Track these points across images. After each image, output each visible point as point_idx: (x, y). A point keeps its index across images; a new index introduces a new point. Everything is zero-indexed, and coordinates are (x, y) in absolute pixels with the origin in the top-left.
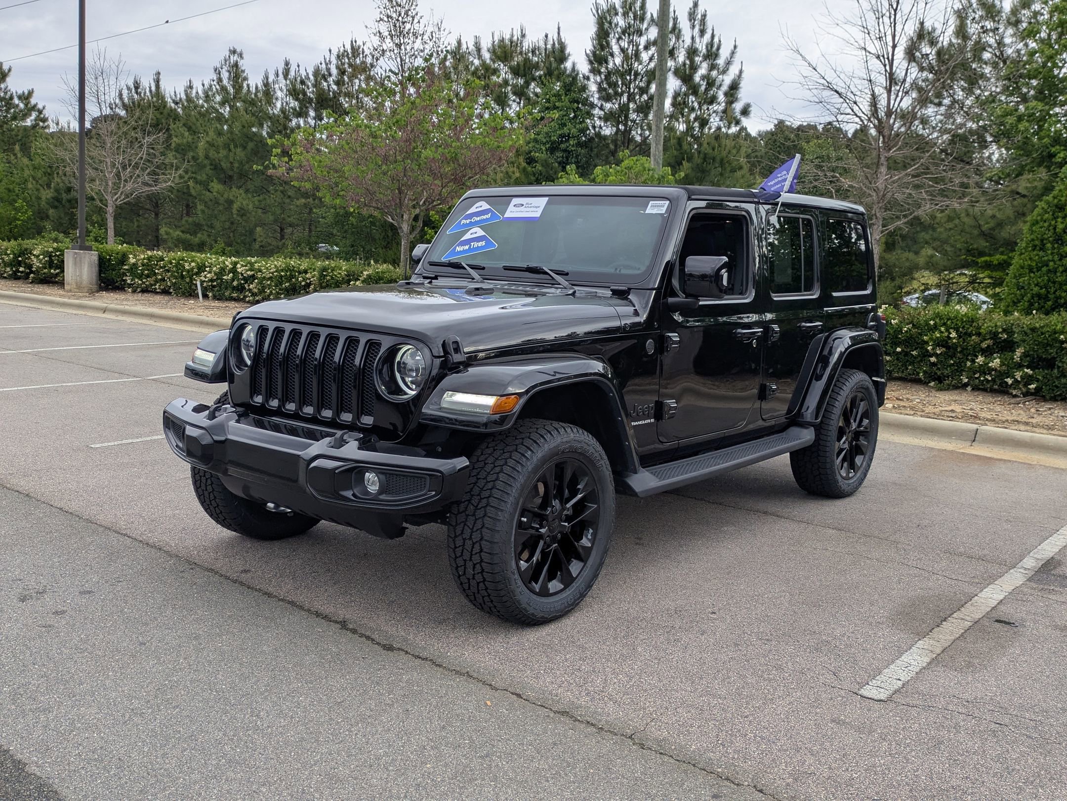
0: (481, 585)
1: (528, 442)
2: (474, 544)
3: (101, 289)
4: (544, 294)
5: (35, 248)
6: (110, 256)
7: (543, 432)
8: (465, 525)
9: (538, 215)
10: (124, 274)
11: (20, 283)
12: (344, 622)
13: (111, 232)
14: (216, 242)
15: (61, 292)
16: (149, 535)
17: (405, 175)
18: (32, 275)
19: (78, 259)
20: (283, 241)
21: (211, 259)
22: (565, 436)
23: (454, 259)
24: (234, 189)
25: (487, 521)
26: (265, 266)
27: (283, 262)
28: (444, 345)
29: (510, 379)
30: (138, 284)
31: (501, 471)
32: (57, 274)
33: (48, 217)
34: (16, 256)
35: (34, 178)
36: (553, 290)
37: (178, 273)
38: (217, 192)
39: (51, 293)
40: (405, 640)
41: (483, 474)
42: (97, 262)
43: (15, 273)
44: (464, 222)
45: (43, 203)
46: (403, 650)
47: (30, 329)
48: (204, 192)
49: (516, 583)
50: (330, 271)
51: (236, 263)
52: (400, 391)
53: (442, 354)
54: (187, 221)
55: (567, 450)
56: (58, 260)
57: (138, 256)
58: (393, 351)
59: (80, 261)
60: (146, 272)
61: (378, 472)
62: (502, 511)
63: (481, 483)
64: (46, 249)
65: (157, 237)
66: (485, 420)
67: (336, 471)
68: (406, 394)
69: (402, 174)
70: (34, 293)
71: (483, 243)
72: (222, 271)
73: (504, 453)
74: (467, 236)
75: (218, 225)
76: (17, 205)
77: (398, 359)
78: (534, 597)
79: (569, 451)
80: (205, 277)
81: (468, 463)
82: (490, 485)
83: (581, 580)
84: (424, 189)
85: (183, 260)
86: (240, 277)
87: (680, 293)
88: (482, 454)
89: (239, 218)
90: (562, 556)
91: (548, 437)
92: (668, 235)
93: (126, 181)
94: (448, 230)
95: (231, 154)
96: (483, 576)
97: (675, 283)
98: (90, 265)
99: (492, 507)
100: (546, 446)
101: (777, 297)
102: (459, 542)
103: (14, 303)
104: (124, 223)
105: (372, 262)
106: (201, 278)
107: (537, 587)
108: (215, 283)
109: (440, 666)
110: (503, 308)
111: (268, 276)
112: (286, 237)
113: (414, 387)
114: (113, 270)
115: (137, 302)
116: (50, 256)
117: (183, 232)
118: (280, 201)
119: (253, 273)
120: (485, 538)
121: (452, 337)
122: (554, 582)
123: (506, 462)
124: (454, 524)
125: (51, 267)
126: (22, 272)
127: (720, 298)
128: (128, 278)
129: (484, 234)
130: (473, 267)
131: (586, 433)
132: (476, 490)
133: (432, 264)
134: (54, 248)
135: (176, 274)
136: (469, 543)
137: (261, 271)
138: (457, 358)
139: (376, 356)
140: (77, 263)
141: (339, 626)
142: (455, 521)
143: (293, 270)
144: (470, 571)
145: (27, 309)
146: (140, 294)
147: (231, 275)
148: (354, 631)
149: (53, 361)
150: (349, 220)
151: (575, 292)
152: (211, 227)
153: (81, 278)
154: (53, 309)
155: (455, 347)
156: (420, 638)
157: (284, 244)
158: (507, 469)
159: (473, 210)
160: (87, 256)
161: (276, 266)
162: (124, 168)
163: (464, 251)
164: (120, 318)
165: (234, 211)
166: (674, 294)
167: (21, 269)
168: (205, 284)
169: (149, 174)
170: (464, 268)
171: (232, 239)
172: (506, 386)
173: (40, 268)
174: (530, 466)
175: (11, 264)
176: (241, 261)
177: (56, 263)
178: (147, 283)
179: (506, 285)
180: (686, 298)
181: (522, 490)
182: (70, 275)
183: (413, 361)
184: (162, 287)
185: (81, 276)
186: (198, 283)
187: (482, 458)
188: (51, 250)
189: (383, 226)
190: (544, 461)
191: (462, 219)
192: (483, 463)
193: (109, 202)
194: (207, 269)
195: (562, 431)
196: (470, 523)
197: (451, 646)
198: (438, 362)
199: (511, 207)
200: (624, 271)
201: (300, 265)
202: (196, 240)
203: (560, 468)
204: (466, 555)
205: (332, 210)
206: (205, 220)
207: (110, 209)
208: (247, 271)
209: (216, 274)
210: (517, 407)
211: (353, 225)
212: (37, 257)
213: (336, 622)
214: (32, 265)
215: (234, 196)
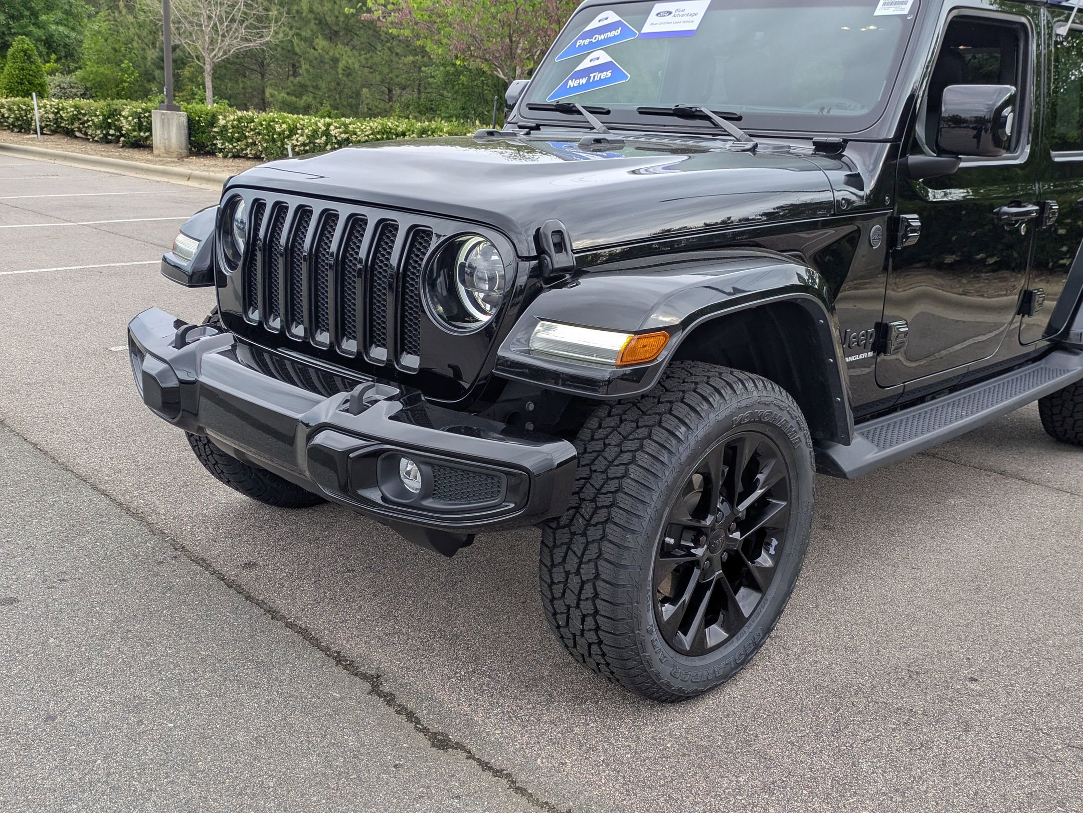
0: (594, 648)
1: (680, 410)
2: (583, 583)
3: (191, 154)
4: (705, 151)
5: (124, 109)
6: (200, 117)
7: (706, 390)
8: (569, 548)
9: (694, 26)
10: (215, 138)
11: (110, 147)
12: (378, 676)
13: (209, 93)
14: (322, 104)
15: (150, 157)
16: (136, 493)
17: (517, 19)
18: (122, 139)
19: (166, 121)
20: (391, 103)
21: (303, 120)
22: (745, 396)
23: (563, 99)
24: (340, 46)
25: (606, 547)
26: (360, 128)
27: (379, 123)
28: (537, 237)
29: (655, 300)
30: (229, 149)
31: (633, 461)
32: (147, 138)
33: (154, 78)
34: (106, 118)
35: (139, 37)
36: (718, 144)
37: (269, 136)
38: (322, 49)
39: (138, 158)
40: (470, 723)
41: (600, 465)
42: (186, 124)
43: (106, 136)
44: (581, 42)
45: (149, 63)
46: (463, 748)
47: (103, 198)
48: (308, 50)
49: (654, 647)
50: (430, 133)
51: (329, 125)
52: (466, 317)
53: (534, 253)
54: (292, 82)
55: (746, 421)
56: (147, 122)
57: (228, 117)
58: (452, 247)
59: (168, 123)
60: (236, 135)
61: (419, 461)
62: (633, 532)
63: (598, 480)
64: (134, 110)
65: (263, 100)
66: (607, 376)
67: (351, 455)
68: (476, 320)
69: (514, 17)
70: (122, 158)
71: (609, 74)
72: (315, 134)
73: (638, 427)
74: (585, 64)
75: (323, 85)
76: (123, 65)
77: (461, 259)
78: (683, 660)
79: (750, 422)
80: (297, 140)
81: (575, 453)
82: (613, 485)
83: (757, 621)
84: (538, 35)
85: (274, 121)
86: (334, 140)
87: (926, 149)
88: (600, 427)
89: (344, 78)
90: (727, 586)
91: (715, 399)
92: (914, 51)
93: (223, 36)
94: (557, 58)
95: (336, 7)
96: (598, 635)
97: (920, 130)
98: (179, 127)
99: (615, 524)
100: (712, 416)
101: (1059, 157)
102: (559, 576)
103: (98, 168)
104: (229, 85)
105: (477, 122)
106: (293, 142)
107: (687, 640)
108: (307, 148)
109: (521, 791)
110: (634, 172)
111: (363, 139)
112: (394, 99)
113: (488, 307)
114: (203, 133)
115: (226, 168)
116: (139, 118)
117: (288, 94)
118: (387, 58)
119: (347, 135)
120: (603, 576)
121: (551, 222)
122: (714, 627)
123: (642, 445)
124: (551, 544)
125: (140, 130)
126: (112, 135)
127: (994, 156)
128: (218, 142)
129: (609, 59)
130: (594, 111)
131: (777, 388)
132: (589, 492)
133: (532, 107)
134: (143, 109)
135: (267, 137)
136: (574, 581)
137: (355, 134)
138: (561, 260)
139: (424, 254)
140: (165, 123)
141: (367, 686)
142: (551, 539)
143: (390, 132)
144: (576, 624)
145: (109, 175)
146: (231, 160)
147: (324, 138)
148: (389, 699)
149: (112, 235)
150: (459, 79)
151: (756, 146)
152: (317, 88)
153: (169, 141)
154: (138, 176)
155: (556, 241)
156: (493, 720)
157: (392, 107)
158: (643, 459)
159: (594, 24)
160: (175, 117)
161: (371, 127)
162: (221, 21)
163: (580, 87)
164: (204, 186)
165: (340, 71)
166: (916, 148)
167: (112, 132)
168: (297, 149)
169: (247, 27)
170: (579, 113)
171: (338, 101)
172: (647, 312)
173: (129, 130)
174: (683, 452)
175: (101, 127)
176: (335, 122)
177: (144, 125)
178: (238, 147)
179: (641, 136)
180: (937, 156)
181: (668, 497)
182: (158, 138)
183: (486, 264)
184: (253, 152)
185: (169, 139)
186: (289, 147)
187: (600, 433)
188: (139, 110)
189: (495, 86)
190: (707, 441)
191: (578, 39)
192: (601, 442)
193: (206, 59)
194: (299, 131)
195: (739, 387)
196: (578, 547)
197: (543, 742)
198: (527, 266)
199: (652, 17)
200: (835, 112)
201: (398, 126)
202: (301, 103)
203: (731, 452)
204: (571, 599)
205: (442, 68)
206: (310, 80)
207: (208, 68)
208: (341, 133)
209: (308, 137)
210: (664, 353)
211: (463, 85)
212: (126, 118)
213: (364, 677)
214: (121, 127)
215: (339, 53)
